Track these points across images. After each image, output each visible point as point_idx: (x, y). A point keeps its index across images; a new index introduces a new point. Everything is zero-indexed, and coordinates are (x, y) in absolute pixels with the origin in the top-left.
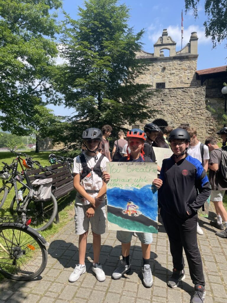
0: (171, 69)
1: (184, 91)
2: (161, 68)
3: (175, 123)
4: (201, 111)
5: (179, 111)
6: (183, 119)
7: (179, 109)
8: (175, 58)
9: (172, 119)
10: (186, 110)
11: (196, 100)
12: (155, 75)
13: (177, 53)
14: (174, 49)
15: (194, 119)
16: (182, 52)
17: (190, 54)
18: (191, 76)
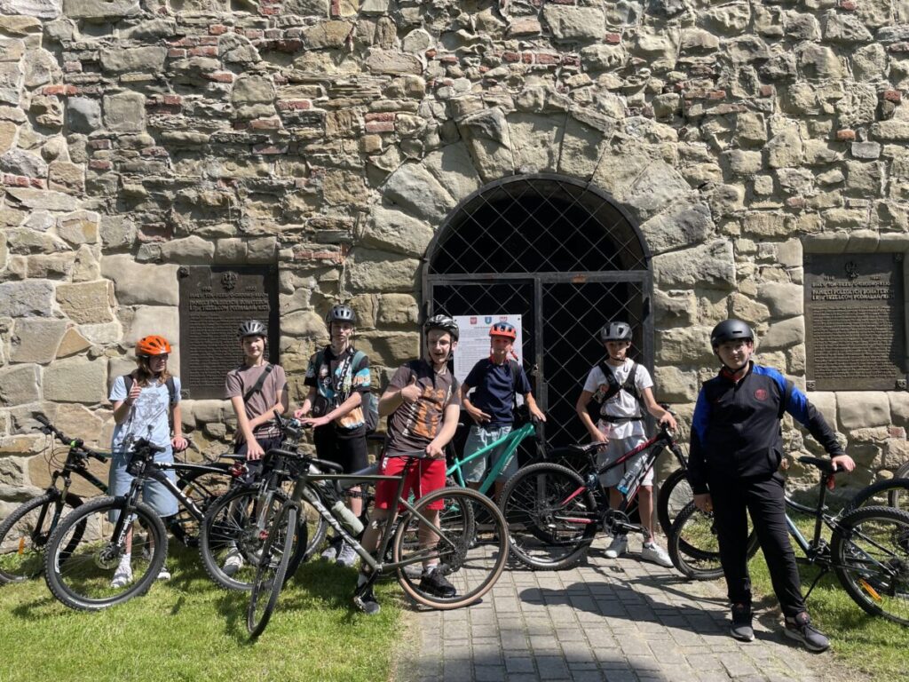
3: (733, 227)
9: (692, 181)
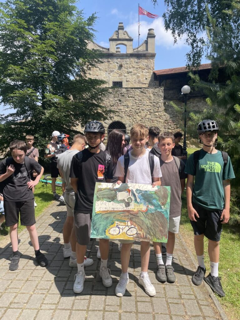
0: (128, 67)
1: (142, 92)
2: (118, 66)
4: (159, 113)
5: (138, 113)
6: (141, 121)
7: (137, 111)
8: (132, 55)
9: (130, 122)
10: (144, 112)
11: (155, 102)
12: (112, 72)
13: (134, 50)
14: (130, 45)
15: (153, 122)
16: (139, 49)
17: (147, 51)
18: (149, 76)
